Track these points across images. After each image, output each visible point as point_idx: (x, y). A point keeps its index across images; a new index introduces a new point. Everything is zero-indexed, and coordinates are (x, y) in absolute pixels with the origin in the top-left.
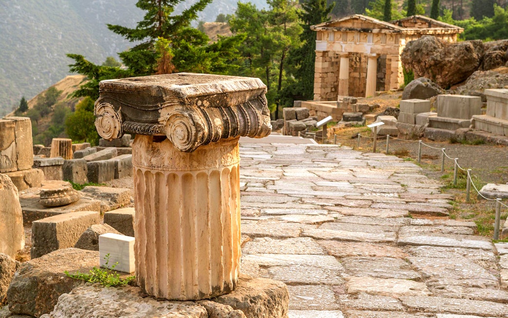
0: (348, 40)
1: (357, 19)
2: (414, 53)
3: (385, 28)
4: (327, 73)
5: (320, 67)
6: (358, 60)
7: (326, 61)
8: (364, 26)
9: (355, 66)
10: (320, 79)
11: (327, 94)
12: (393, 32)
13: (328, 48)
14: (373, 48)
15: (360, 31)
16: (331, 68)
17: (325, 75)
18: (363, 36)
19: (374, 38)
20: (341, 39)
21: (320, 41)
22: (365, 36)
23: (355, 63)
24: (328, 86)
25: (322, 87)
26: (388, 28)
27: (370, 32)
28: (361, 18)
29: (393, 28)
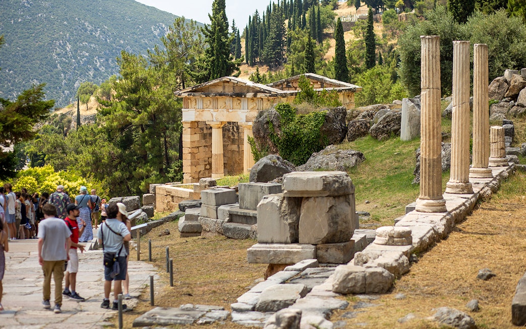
0: (219, 107)
1: (228, 82)
2: (264, 125)
3: (260, 92)
4: (198, 147)
5: (189, 140)
6: (235, 130)
7: (195, 133)
8: (237, 91)
9: (232, 137)
10: (190, 154)
11: (200, 172)
12: (270, 96)
13: (196, 117)
14: (248, 115)
15: (231, 96)
16: (203, 141)
17: (195, 151)
18: (236, 102)
19: (249, 103)
20: (211, 106)
21: (187, 110)
22: (239, 102)
23: (232, 133)
24: (200, 163)
25: (192, 165)
26: (264, 92)
27: (243, 96)
28: (232, 81)
29: (270, 92)
